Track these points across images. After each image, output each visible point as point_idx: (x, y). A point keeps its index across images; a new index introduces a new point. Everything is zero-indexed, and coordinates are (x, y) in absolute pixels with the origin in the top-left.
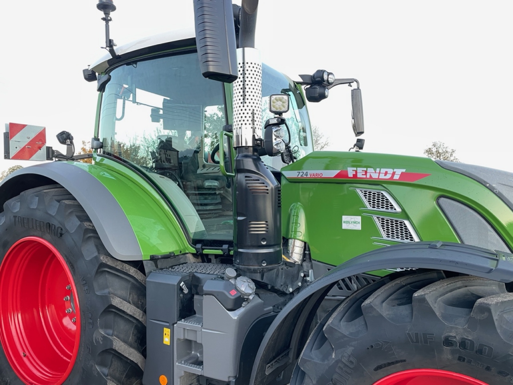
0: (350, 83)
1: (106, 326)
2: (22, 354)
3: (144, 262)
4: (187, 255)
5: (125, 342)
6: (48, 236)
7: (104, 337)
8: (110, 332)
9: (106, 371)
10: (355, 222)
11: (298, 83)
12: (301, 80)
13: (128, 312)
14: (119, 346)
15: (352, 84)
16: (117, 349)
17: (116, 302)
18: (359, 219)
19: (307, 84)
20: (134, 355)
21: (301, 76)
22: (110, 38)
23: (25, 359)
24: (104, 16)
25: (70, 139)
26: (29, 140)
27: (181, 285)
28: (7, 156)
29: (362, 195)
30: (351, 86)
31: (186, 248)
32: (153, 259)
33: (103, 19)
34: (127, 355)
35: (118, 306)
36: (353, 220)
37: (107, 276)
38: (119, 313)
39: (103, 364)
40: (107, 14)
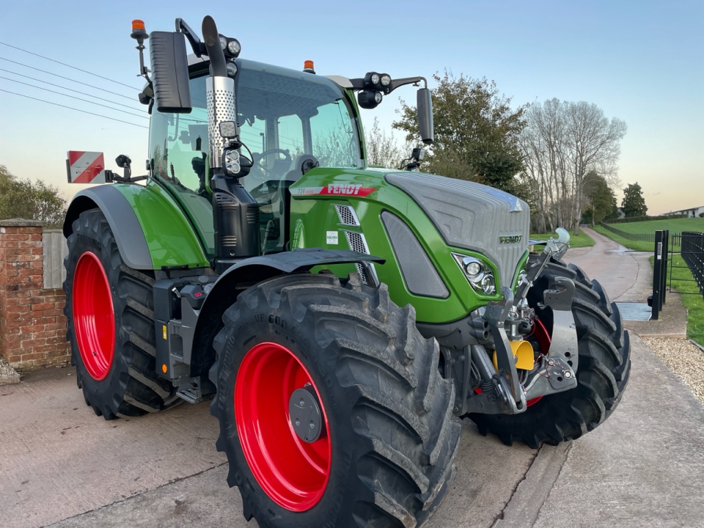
0: (416, 82)
1: (127, 324)
2: (92, 350)
3: (155, 272)
4: (206, 269)
5: (141, 337)
6: (95, 250)
7: (125, 332)
8: (130, 328)
9: (129, 360)
10: (334, 237)
11: (348, 89)
12: (351, 85)
13: (142, 312)
14: (135, 339)
15: (418, 83)
16: (133, 341)
17: (132, 303)
18: (337, 232)
19: (360, 89)
20: (150, 350)
21: (352, 81)
22: (145, 66)
23: (95, 358)
24: (138, 45)
25: (126, 162)
26: (88, 166)
27: (173, 290)
28: (70, 181)
29: (338, 209)
30: (418, 86)
31: (204, 262)
32: (164, 269)
33: (138, 48)
34: (143, 349)
35: (134, 307)
36: (333, 235)
37: (127, 283)
38: (136, 314)
39: (126, 355)
40: (141, 42)
